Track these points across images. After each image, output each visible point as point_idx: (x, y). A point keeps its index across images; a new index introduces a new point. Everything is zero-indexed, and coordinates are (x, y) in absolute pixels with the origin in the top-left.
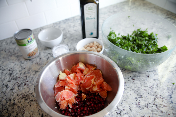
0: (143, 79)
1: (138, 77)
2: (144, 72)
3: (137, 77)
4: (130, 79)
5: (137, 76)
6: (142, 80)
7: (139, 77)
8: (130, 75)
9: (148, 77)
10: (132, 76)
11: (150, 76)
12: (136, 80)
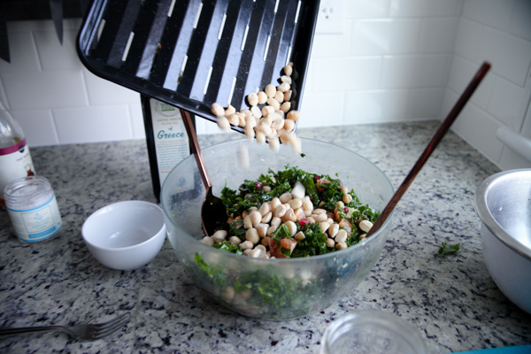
0: (249, 345)
1: (242, 335)
2: (270, 327)
3: (239, 333)
4: (215, 331)
5: (241, 330)
6: (245, 346)
7: (247, 334)
8: (222, 320)
9: (274, 343)
10: (227, 325)
11: (278, 345)
12: (227, 340)
